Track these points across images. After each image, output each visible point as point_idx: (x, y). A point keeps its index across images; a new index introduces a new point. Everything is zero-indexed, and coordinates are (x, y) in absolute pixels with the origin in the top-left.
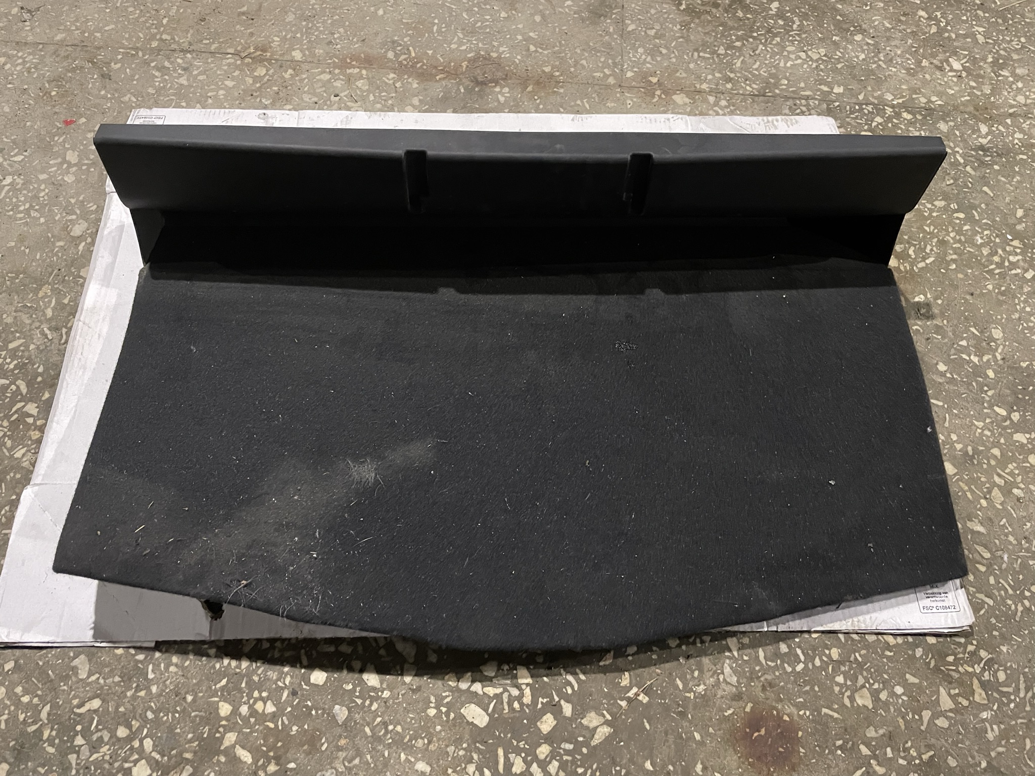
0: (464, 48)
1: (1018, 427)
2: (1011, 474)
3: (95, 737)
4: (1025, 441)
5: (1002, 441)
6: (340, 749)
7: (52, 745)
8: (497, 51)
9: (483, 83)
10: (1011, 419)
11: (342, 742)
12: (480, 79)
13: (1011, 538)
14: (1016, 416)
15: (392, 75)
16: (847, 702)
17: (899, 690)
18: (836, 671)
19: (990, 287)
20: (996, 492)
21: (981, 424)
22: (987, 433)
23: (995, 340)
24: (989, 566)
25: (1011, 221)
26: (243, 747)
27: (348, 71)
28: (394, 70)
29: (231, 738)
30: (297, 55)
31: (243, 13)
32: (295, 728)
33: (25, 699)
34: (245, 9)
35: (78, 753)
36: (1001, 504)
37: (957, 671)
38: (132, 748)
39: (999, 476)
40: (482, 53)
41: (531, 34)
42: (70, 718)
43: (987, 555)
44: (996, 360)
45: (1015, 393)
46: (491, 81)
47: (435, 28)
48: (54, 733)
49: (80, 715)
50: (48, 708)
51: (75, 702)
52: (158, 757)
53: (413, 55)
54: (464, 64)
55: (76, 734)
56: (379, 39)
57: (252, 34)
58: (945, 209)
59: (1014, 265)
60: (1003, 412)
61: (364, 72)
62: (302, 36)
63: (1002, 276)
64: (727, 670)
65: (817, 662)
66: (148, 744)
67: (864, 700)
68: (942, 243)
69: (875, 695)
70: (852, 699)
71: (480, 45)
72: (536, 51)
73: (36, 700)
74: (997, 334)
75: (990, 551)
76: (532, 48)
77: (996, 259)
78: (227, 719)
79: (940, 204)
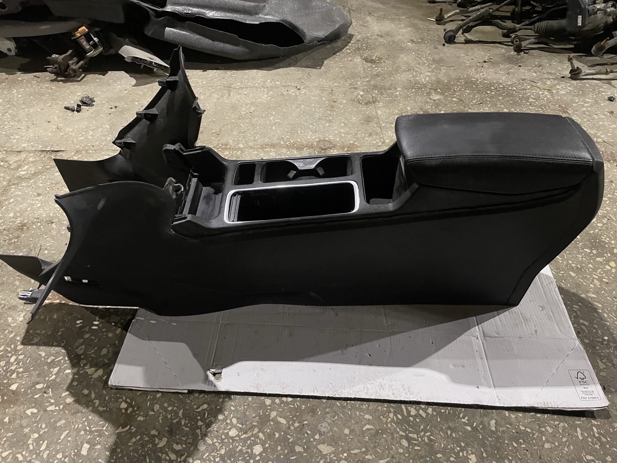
0: (313, 137)
1: (597, 256)
2: (600, 273)
3: (207, 421)
4: (602, 261)
5: (592, 261)
6: (328, 413)
7: (186, 427)
8: (328, 138)
9: (325, 149)
10: (593, 253)
11: (327, 410)
12: (323, 147)
13: (608, 298)
15: (284, 150)
20: (595, 281)
21: (580, 256)
22: (584, 259)
24: (602, 310)
26: (280, 417)
27: (265, 150)
28: (285, 148)
29: (274, 414)
30: (241, 146)
31: (214, 133)
32: (303, 406)
33: (170, 409)
34: (214, 131)
35: (201, 429)
36: (600, 285)
37: (602, 352)
38: (227, 423)
39: (595, 274)
40: (322, 139)
41: (341, 130)
42: (194, 414)
45: (592, 243)
46: (329, 148)
47: (299, 132)
48: (187, 421)
49: (198, 412)
50: (181, 411)
51: (195, 407)
52: (240, 426)
53: (292, 142)
54: (315, 143)
55: (198, 420)
56: (275, 137)
57: (219, 140)
60: (588, 251)
61: (272, 149)
62: (242, 139)
66: (234, 421)
71: (320, 136)
72: (345, 136)
73: (175, 408)
75: (601, 304)
76: (343, 135)
78: (269, 406)
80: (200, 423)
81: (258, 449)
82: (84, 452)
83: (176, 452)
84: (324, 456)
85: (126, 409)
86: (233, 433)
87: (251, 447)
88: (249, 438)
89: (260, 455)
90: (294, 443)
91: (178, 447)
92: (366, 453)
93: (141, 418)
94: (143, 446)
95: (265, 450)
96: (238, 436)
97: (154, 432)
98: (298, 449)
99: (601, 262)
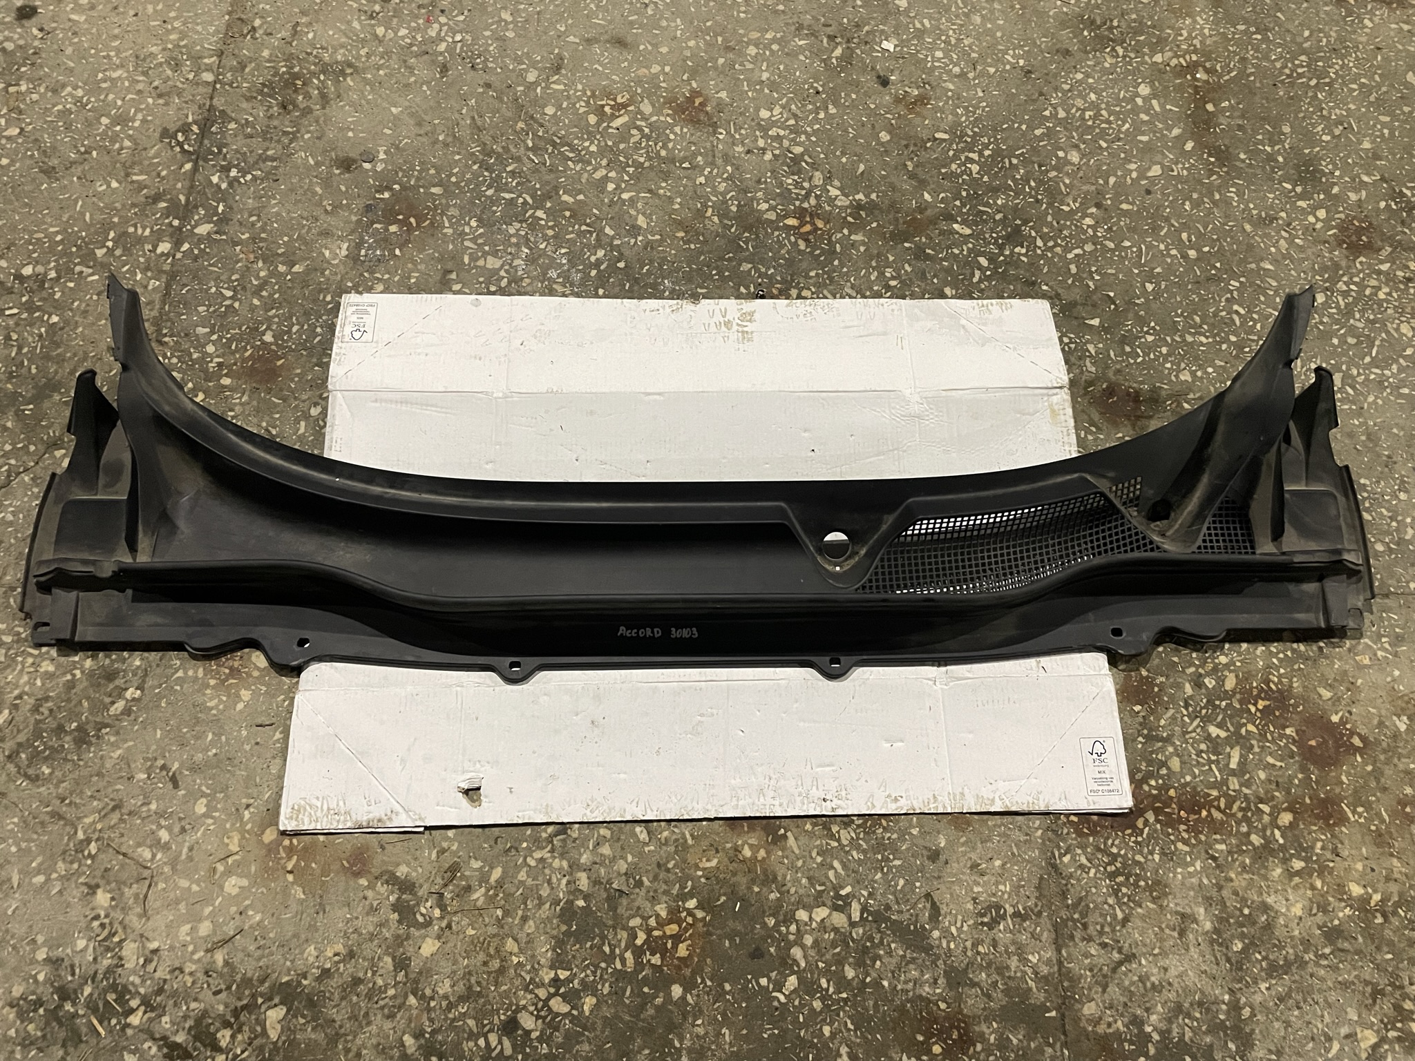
1: (1301, 197)
2: (1294, 229)
4: (1306, 206)
5: (1288, 206)
10: (1295, 191)
13: (1293, 272)
14: (1299, 189)
16: (1173, 378)
17: (1210, 370)
18: (1165, 361)
19: (1281, 93)
20: (1282, 242)
21: (1272, 196)
22: (1277, 202)
23: (1284, 134)
25: (1299, 40)
36: (1286, 250)
39: (1285, 231)
43: (1275, 284)
44: (1285, 149)
45: (1300, 173)
58: (1246, 32)
59: (1300, 76)
60: (1289, 187)
63: (1292, 84)
64: (1088, 363)
65: (1152, 356)
67: (1185, 376)
68: (1243, 60)
69: (1193, 374)
70: (1177, 376)
74: (1286, 129)
77: (1287, 71)
79: (1241, 27)
99: (1303, 209)
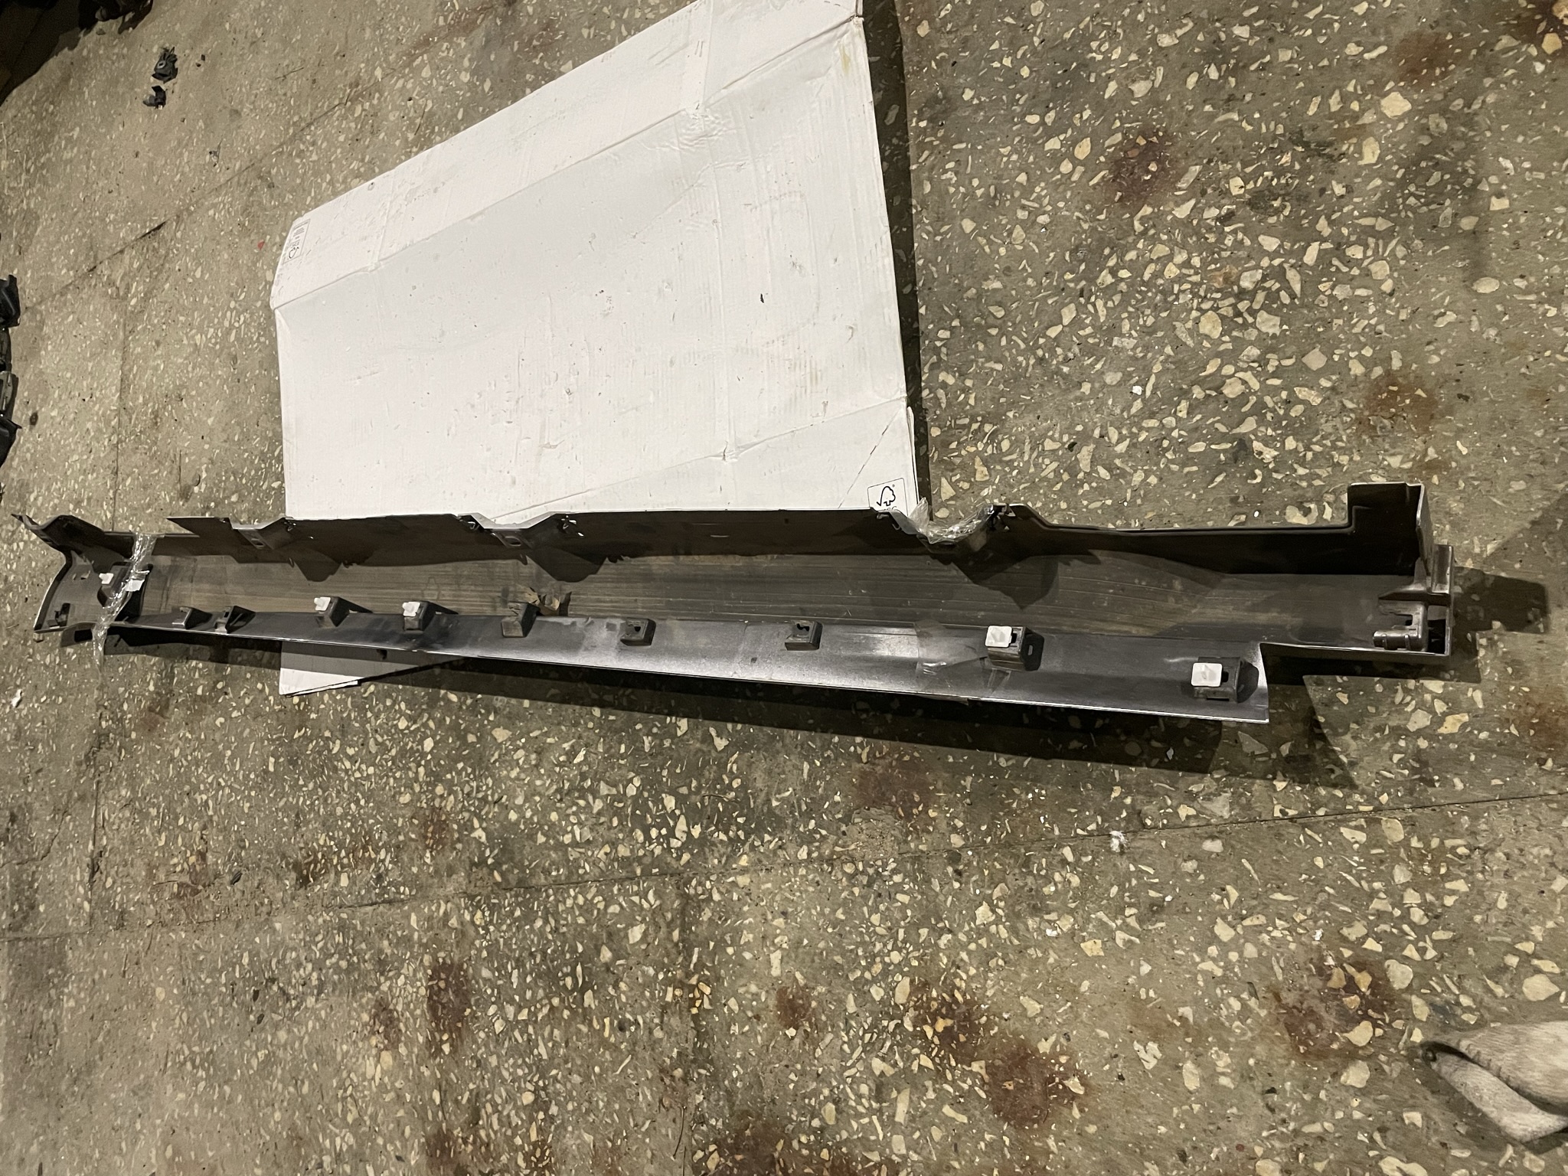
80: (369, 714)
81: (429, 744)
82: (271, 769)
83: (350, 758)
84: (499, 746)
85: (299, 704)
86: (403, 724)
87: (421, 742)
88: (418, 729)
89: (431, 752)
90: (467, 731)
91: (351, 751)
92: (547, 735)
93: (313, 716)
94: (320, 753)
95: (436, 743)
96: (408, 728)
97: (327, 734)
98: (471, 738)
